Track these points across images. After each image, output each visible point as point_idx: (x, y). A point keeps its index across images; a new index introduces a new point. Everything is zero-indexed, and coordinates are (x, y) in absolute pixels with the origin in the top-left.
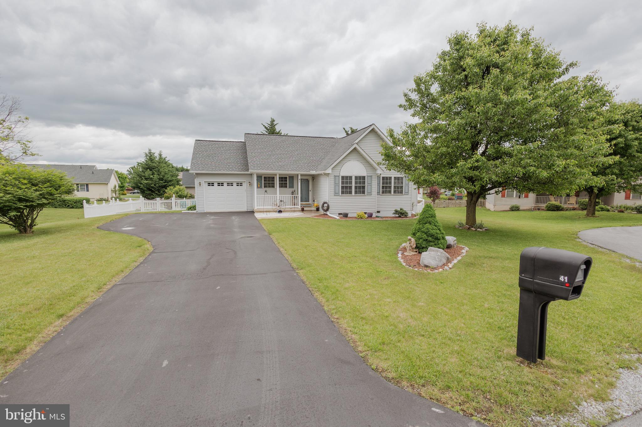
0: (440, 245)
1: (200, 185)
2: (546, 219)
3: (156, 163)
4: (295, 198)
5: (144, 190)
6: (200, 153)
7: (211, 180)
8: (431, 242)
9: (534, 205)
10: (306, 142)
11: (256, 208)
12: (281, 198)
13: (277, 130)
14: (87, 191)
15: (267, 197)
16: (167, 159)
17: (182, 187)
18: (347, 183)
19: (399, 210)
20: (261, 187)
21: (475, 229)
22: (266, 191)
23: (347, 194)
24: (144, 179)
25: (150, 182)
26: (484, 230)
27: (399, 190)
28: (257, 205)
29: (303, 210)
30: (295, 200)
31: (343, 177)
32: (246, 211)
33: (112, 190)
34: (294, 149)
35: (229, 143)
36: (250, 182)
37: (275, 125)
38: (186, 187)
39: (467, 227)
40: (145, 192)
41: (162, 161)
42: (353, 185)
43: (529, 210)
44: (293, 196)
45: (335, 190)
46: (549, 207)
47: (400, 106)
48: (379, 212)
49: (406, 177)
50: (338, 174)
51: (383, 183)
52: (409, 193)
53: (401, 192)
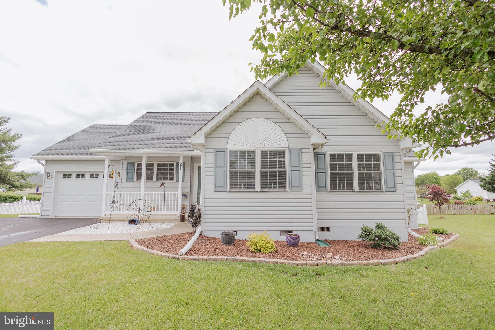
1: (49, 177)
7: (66, 169)
11: (104, 213)
18: (242, 165)
20: (132, 179)
23: (244, 188)
27: (372, 182)
28: (106, 208)
29: (183, 219)
31: (233, 153)
36: (119, 173)
45: (217, 179)
48: (327, 229)
49: (385, 155)
50: (224, 147)
51: (333, 167)
52: (398, 189)
53: (378, 186)
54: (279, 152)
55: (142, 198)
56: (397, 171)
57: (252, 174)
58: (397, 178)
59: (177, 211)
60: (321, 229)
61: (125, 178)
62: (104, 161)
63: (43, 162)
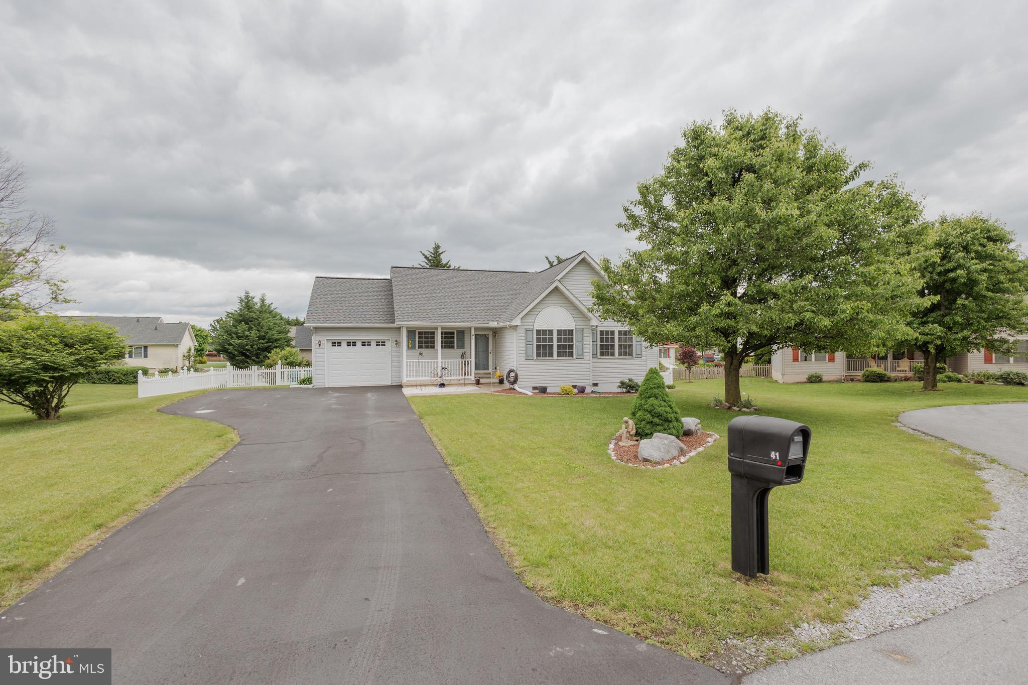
0: (673, 429)
1: (320, 345)
2: (862, 395)
3: (255, 313)
4: (465, 365)
5: (234, 355)
6: (322, 296)
7: (337, 337)
8: (658, 425)
9: (844, 374)
10: (484, 279)
11: (405, 380)
12: (445, 365)
13: (444, 262)
14: (144, 357)
15: (422, 362)
16: (273, 307)
17: (294, 350)
18: (544, 340)
19: (628, 381)
20: (413, 347)
21: (738, 409)
22: (421, 354)
23: (546, 356)
24: (235, 337)
25: (244, 342)
26: (752, 409)
27: (627, 351)
28: (407, 376)
29: (478, 382)
30: (465, 367)
31: (538, 332)
32: (391, 384)
33: (184, 356)
34: (465, 289)
35: (367, 281)
36: (396, 341)
37: (441, 253)
38: (301, 350)
39: (726, 405)
40: (235, 359)
41: (266, 309)
42: (555, 343)
43: (837, 381)
44: (462, 362)
45: (526, 350)
46: (868, 377)
47: (620, 225)
48: (596, 385)
50: (532, 327)
51: (602, 340)
52: (643, 355)
53: (631, 354)
54: (569, 330)
55: (440, 365)
56: (643, 343)
57: (551, 347)
58: (643, 348)
59: (471, 376)
61: (407, 347)
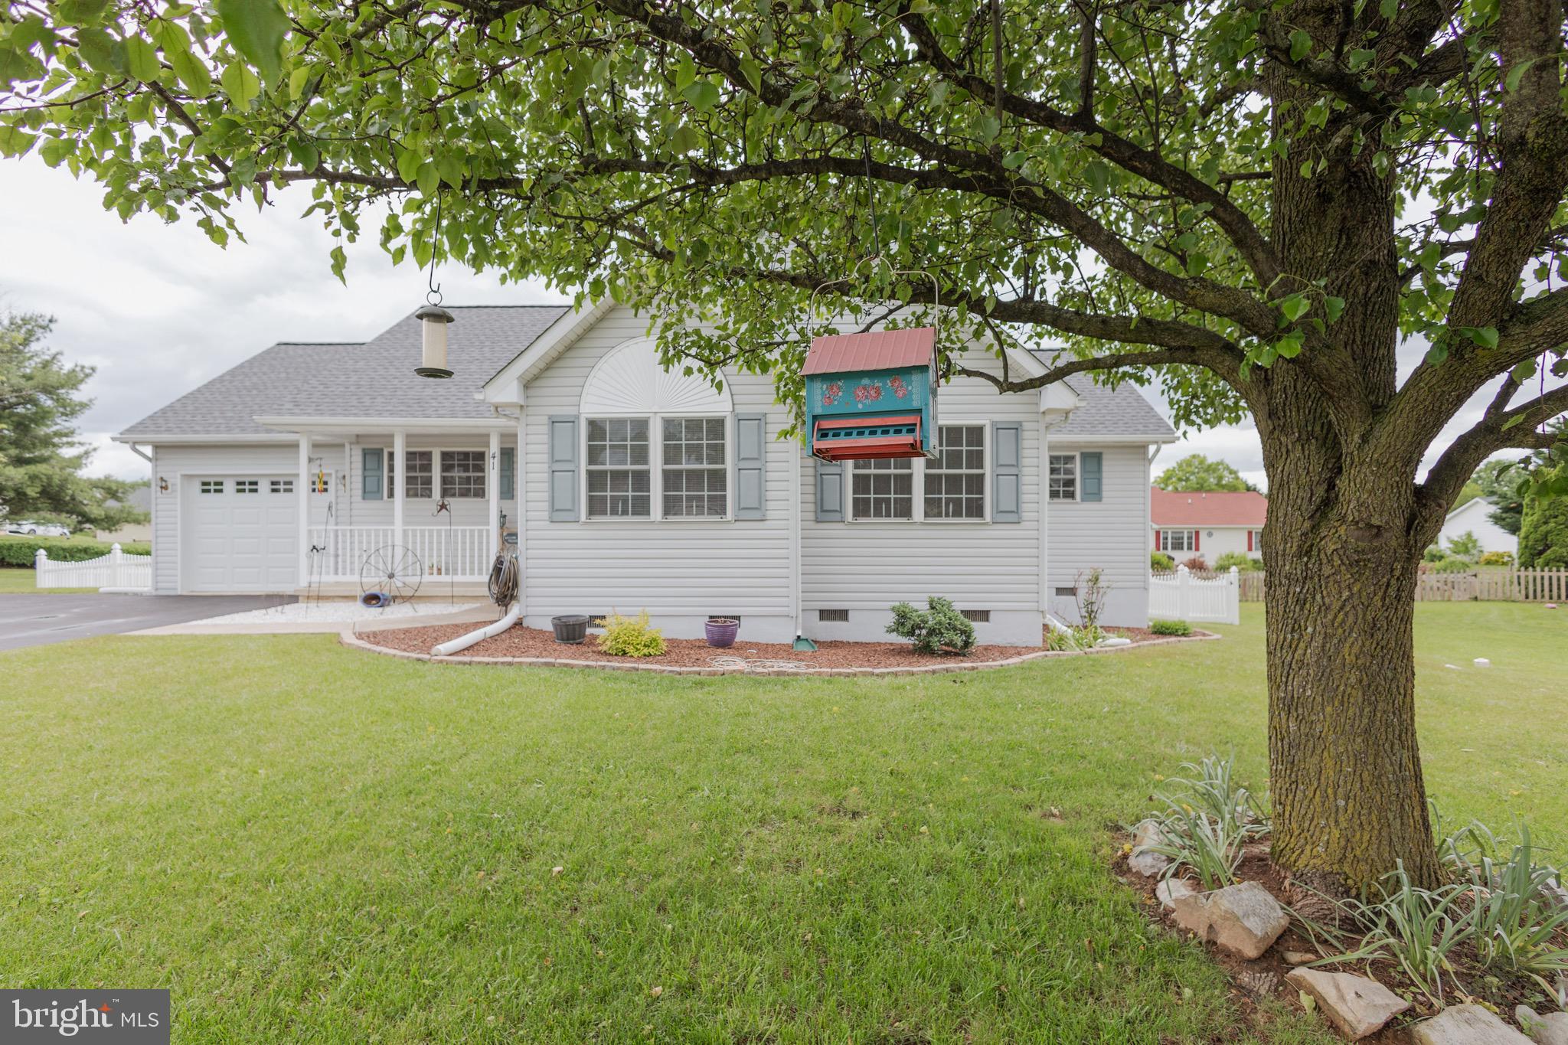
1: (165, 489)
6: (240, 378)
7: (208, 469)
11: (306, 580)
18: (617, 456)
19: (923, 607)
23: (625, 512)
27: (959, 499)
30: (473, 548)
31: (596, 428)
42: (656, 465)
45: (557, 491)
48: (842, 615)
49: (998, 428)
50: (570, 411)
52: (1025, 516)
53: (976, 509)
54: (711, 421)
55: (399, 540)
56: (1025, 471)
57: (642, 479)
58: (1024, 489)
60: (826, 615)
61: (360, 492)
62: (294, 446)
63: (148, 450)
